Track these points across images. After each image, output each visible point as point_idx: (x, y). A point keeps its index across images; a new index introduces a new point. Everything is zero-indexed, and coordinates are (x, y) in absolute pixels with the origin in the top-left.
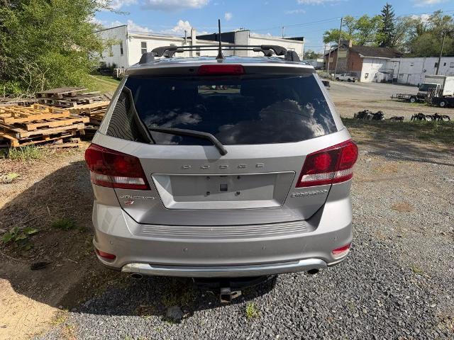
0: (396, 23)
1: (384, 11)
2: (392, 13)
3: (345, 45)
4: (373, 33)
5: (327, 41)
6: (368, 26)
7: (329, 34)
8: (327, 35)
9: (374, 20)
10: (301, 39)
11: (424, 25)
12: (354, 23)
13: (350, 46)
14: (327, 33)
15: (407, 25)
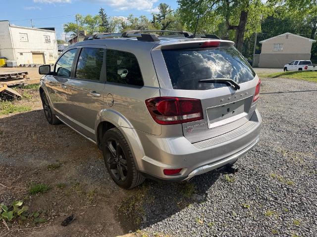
0: (109, 21)
1: (100, 12)
2: (105, 14)
3: (82, 34)
4: (97, 27)
5: (67, 31)
6: (92, 22)
7: (67, 26)
8: (66, 27)
9: (96, 18)
10: (53, 29)
11: (125, 23)
12: (83, 19)
13: (85, 35)
14: (66, 25)
15: (116, 22)
